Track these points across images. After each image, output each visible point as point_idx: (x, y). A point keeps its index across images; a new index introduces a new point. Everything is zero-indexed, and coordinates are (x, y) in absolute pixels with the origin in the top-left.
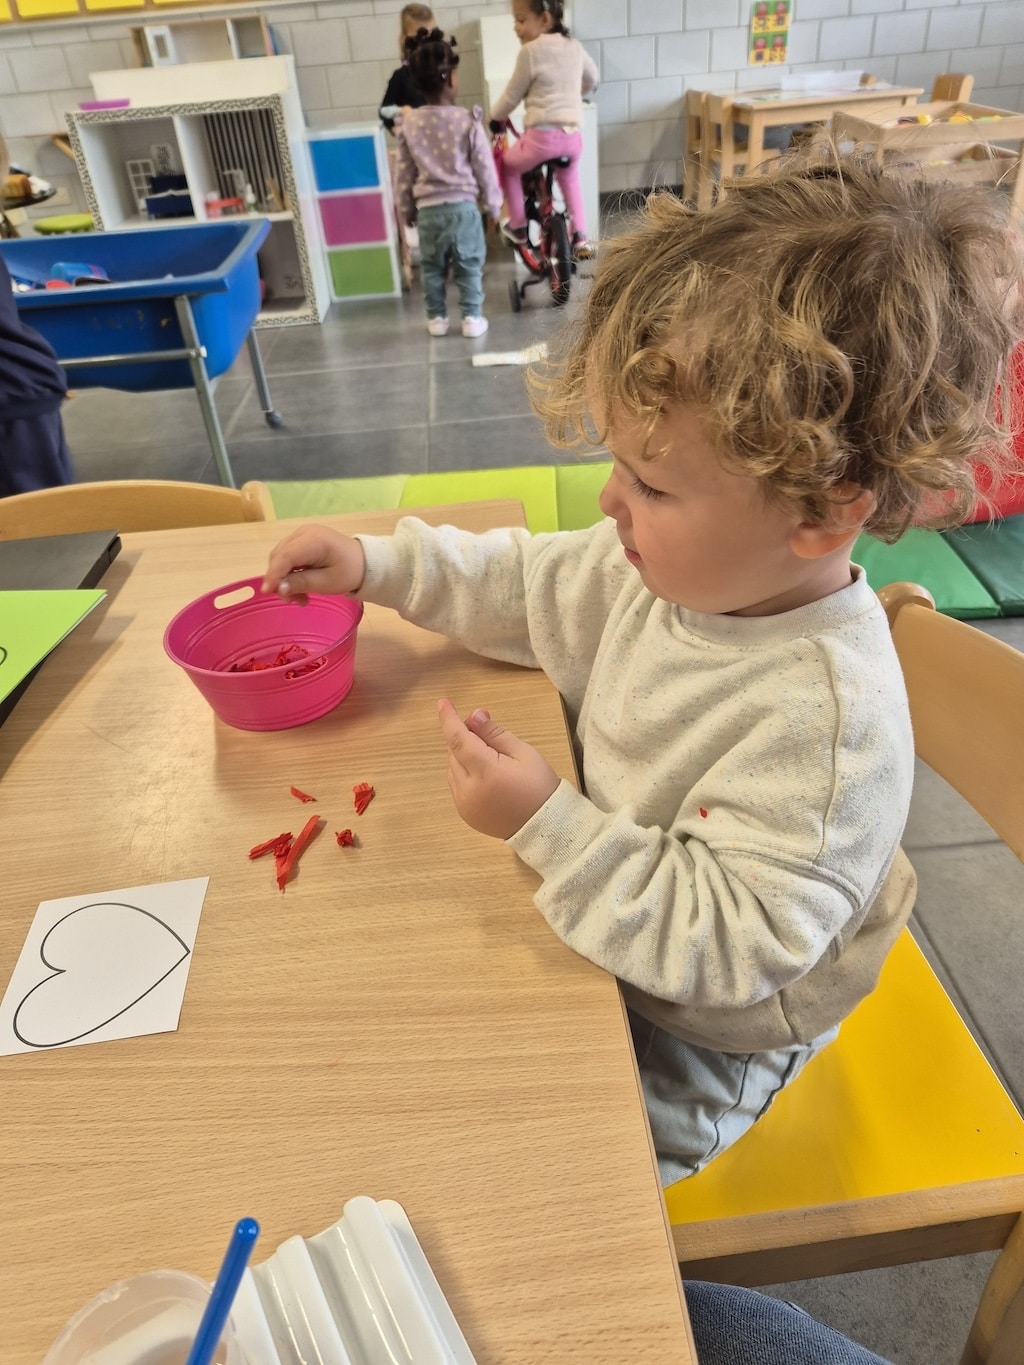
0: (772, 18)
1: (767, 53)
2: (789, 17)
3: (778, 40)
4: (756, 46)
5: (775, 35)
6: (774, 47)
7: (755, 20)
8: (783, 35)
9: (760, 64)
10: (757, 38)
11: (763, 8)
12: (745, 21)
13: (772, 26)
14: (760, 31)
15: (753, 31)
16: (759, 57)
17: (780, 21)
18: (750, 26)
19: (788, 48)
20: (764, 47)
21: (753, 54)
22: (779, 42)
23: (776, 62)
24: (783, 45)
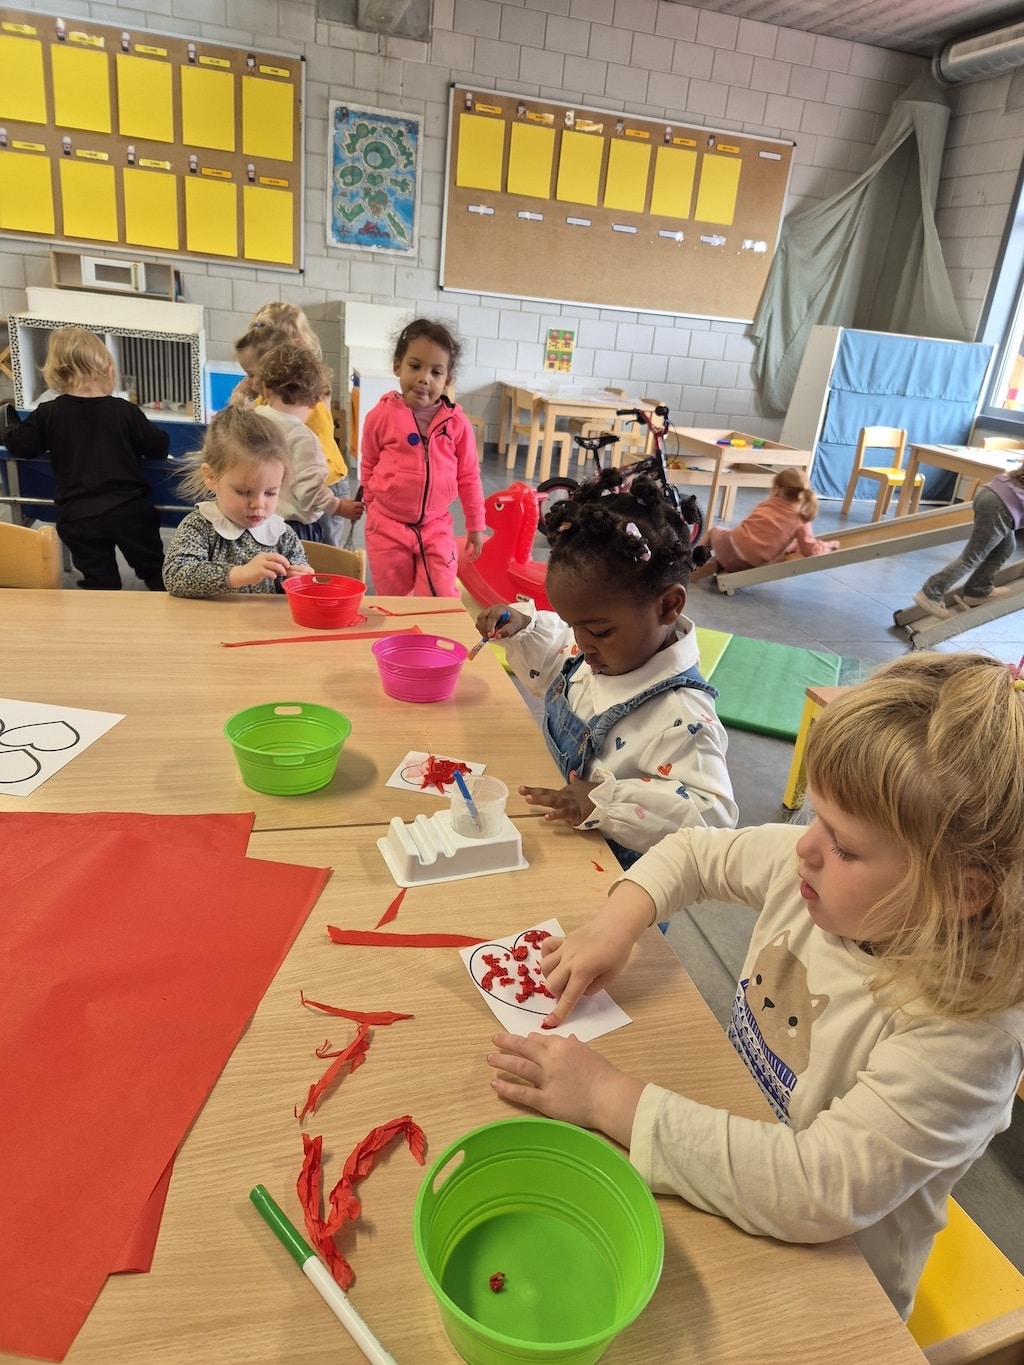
0: (562, 342)
1: (557, 364)
2: (573, 343)
3: (565, 357)
4: (549, 359)
5: (563, 353)
6: (562, 361)
7: (549, 341)
8: (569, 354)
9: (552, 370)
10: (550, 353)
11: (555, 334)
12: (542, 340)
13: (561, 347)
14: (552, 348)
15: (548, 349)
16: (552, 365)
17: (567, 344)
18: (546, 344)
19: (572, 364)
20: (555, 360)
21: (547, 362)
22: (566, 359)
23: (563, 371)
24: (569, 361)
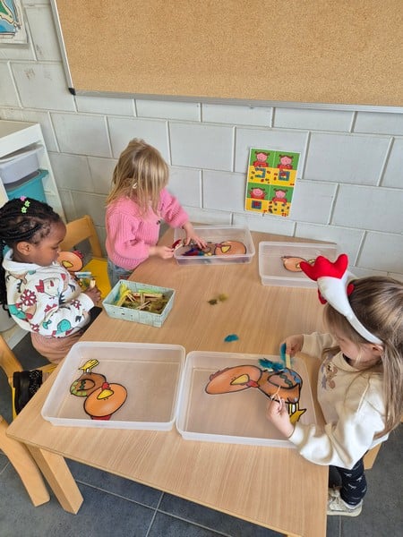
0: (274, 170)
1: (265, 204)
2: (296, 175)
3: (280, 194)
4: (253, 196)
5: (277, 189)
6: (274, 199)
7: (252, 168)
8: (288, 191)
9: (256, 212)
11: (262, 158)
12: (241, 168)
13: (273, 178)
14: (257, 181)
15: (250, 181)
16: (256, 205)
17: (284, 175)
18: (246, 173)
19: (291, 205)
20: (263, 198)
21: (250, 201)
22: (282, 197)
23: (278, 215)
24: (285, 201)
